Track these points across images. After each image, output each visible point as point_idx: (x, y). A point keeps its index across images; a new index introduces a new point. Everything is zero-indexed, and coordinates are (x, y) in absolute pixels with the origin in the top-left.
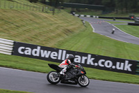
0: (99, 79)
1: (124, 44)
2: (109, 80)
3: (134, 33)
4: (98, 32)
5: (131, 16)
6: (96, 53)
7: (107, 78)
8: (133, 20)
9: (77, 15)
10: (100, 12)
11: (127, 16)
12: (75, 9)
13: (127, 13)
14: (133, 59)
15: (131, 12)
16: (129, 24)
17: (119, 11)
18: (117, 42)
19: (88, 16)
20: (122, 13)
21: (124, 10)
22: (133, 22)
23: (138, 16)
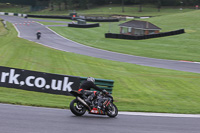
0: (26, 104)
1: (62, 53)
3: (76, 39)
4: (25, 37)
5: (72, 15)
6: (22, 68)
7: (38, 103)
8: (75, 19)
10: (29, 8)
11: (68, 15)
13: (66, 9)
14: (75, 75)
15: (72, 9)
16: (70, 26)
17: (56, 7)
18: (52, 51)
19: (11, 14)
20: (60, 10)
21: (63, 6)
22: (75, 22)
23: (82, 14)
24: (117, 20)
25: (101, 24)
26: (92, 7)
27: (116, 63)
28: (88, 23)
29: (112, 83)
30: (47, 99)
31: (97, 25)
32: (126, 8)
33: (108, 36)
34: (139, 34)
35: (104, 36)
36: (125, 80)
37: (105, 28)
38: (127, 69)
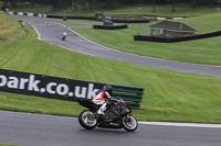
0: (48, 114)
1: (87, 58)
3: (102, 41)
4: (46, 39)
5: (97, 15)
6: (43, 73)
7: (61, 112)
8: (101, 20)
9: (11, 13)
10: (49, 8)
11: (92, 15)
12: (9, 4)
13: (91, 9)
14: (101, 81)
15: (98, 9)
16: (95, 27)
17: (80, 7)
18: (76, 56)
19: (30, 14)
20: (84, 10)
21: (87, 5)
22: (101, 24)
23: (108, 15)
24: (147, 21)
25: (129, 25)
26: (119, 7)
27: (147, 69)
28: (115, 24)
29: (142, 90)
30: (70, 107)
31: (125, 27)
32: (157, 8)
33: (138, 38)
34: (171, 37)
35: (132, 39)
36: (157, 87)
37: (134, 29)
38: (159, 75)
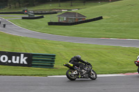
1: (19, 38)
2: (5, 75)
3: (28, 27)
5: (24, 11)
7: (3, 73)
11: (21, 11)
13: (20, 7)
14: (28, 52)
15: (24, 7)
16: (23, 18)
17: (13, 6)
18: (12, 37)
20: (16, 8)
21: (17, 5)
22: (27, 16)
23: (31, 10)
24: (56, 13)
25: (45, 16)
26: (37, 5)
27: (57, 42)
28: (36, 16)
29: (54, 56)
30: (10, 70)
31: (42, 17)
32: (61, 4)
33: (50, 24)
35: (47, 24)
36: (64, 54)
37: (48, 18)
38: (65, 46)
